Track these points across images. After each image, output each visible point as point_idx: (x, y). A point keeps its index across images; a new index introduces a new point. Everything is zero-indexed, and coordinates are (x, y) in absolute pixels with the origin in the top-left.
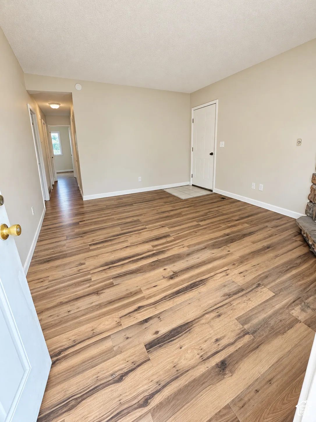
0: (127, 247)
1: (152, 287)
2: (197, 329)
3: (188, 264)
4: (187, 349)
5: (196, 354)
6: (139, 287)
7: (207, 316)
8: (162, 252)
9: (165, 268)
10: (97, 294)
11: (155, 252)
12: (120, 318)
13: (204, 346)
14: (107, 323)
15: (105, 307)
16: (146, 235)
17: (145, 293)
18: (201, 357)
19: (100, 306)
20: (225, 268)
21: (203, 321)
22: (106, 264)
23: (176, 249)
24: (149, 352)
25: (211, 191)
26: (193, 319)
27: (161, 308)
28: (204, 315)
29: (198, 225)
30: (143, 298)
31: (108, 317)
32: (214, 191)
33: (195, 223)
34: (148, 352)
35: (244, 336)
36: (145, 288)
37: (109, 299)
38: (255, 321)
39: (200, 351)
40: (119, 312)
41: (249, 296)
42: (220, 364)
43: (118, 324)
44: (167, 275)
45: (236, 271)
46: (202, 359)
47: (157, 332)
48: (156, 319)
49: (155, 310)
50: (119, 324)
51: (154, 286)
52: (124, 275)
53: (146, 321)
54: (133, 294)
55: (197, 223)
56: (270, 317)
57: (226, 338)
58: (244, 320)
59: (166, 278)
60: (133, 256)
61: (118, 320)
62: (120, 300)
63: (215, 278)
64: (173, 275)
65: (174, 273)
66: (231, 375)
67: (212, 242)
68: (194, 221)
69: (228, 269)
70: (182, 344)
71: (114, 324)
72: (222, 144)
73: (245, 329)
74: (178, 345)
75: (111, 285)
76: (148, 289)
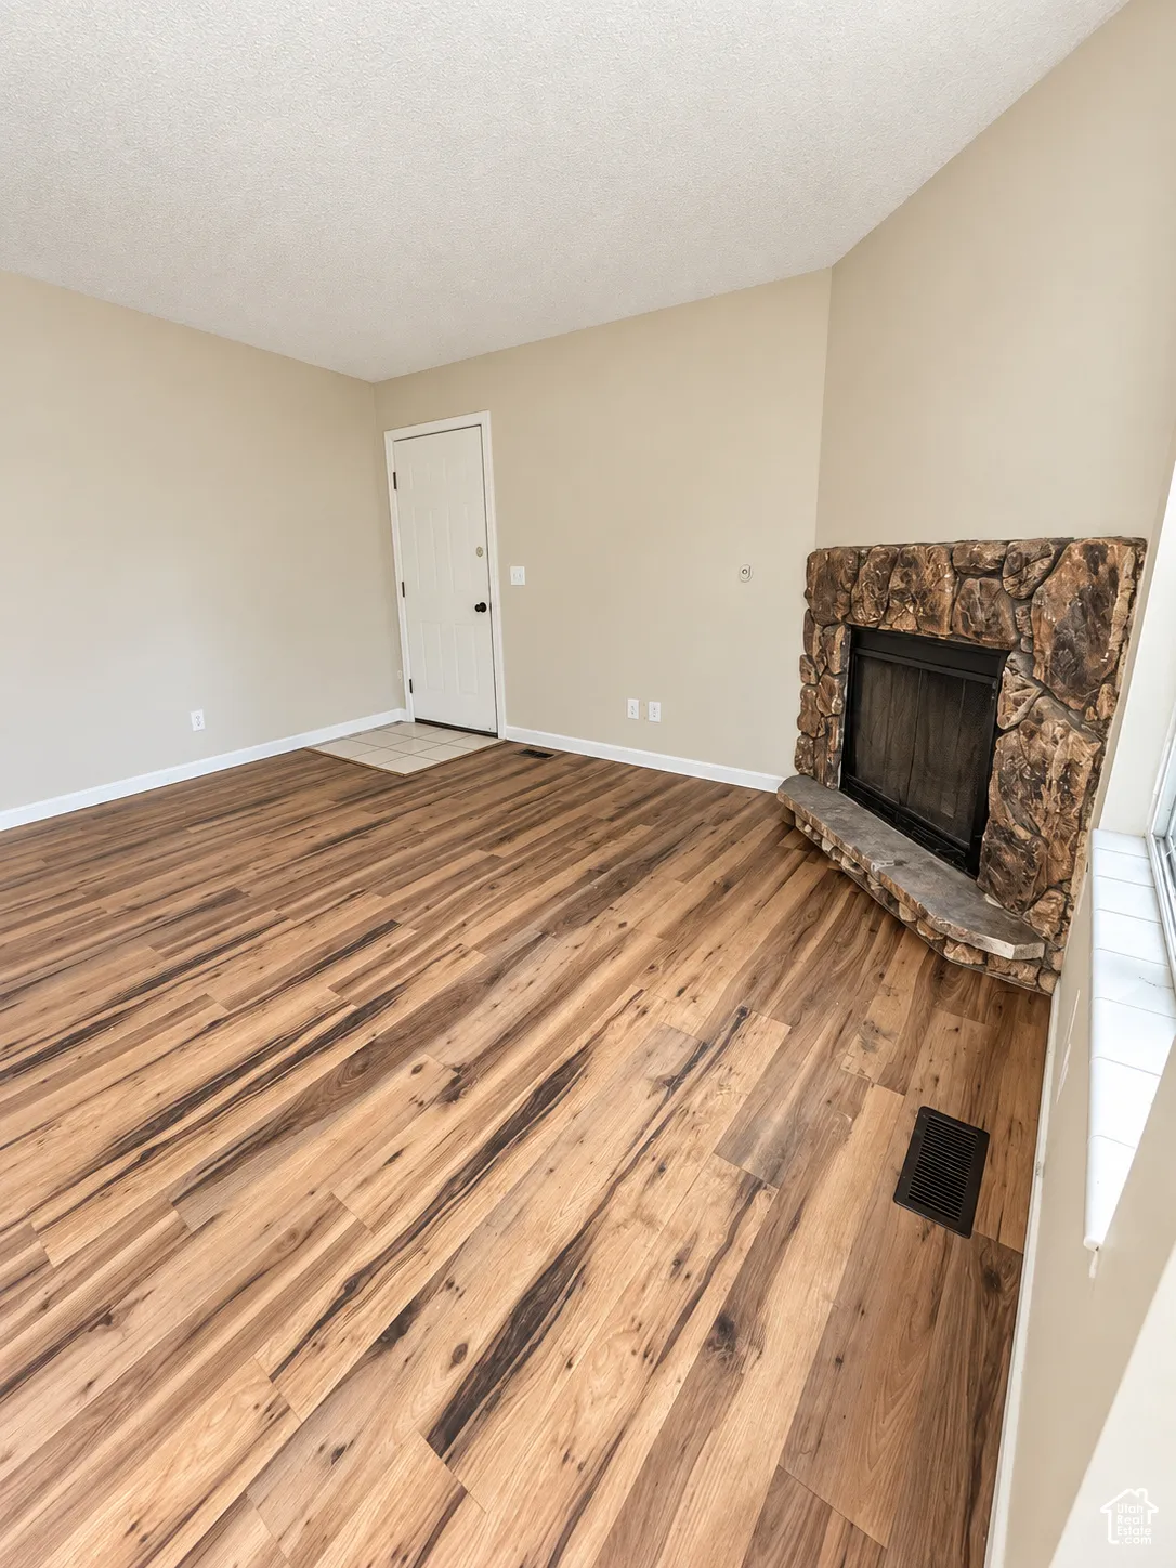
0: (214, 1025)
1: (380, 1170)
2: (603, 1255)
3: (502, 1018)
4: (593, 1355)
5: (628, 1353)
6: (321, 1195)
7: (623, 1189)
8: (388, 999)
9: (415, 1063)
10: (108, 1320)
11: (352, 1008)
12: (273, 1378)
13: (644, 1310)
14: (207, 1441)
15: (168, 1373)
16: (289, 949)
17: (360, 1206)
18: (646, 1356)
19: (143, 1378)
20: (632, 990)
21: (617, 1212)
22: (119, 1148)
23: (436, 969)
24: (450, 1463)
25: (495, 735)
26: (581, 1227)
27: (446, 1239)
28: (612, 1189)
29: (493, 861)
30: (358, 1232)
31: (207, 1406)
32: (503, 736)
33: (477, 856)
34: (446, 1463)
35: (750, 1200)
36: (349, 1184)
37: (182, 1316)
38: (767, 1134)
39: (636, 1338)
40: (257, 1355)
41: (727, 1060)
42: (715, 1334)
43: (269, 1414)
44: (434, 1091)
45: (665, 992)
46: (651, 1361)
47: (460, 1353)
48: (440, 1300)
49: (424, 1261)
50: (275, 1413)
51: (391, 1160)
52: (233, 1159)
53: (399, 1328)
54: (300, 1238)
55: (486, 854)
56: (801, 1101)
57: (703, 1241)
58: (737, 1145)
59: (433, 1101)
60: (254, 1060)
61: (265, 1394)
62: (248, 1293)
63: (610, 1037)
64: (454, 1082)
65: (455, 1069)
66: (756, 1353)
67: (562, 905)
68: (472, 848)
69: (642, 991)
70: (568, 1347)
71: (248, 1425)
72: (518, 575)
73: (748, 1175)
74: (556, 1360)
75: (181, 1237)
76: (366, 1182)
